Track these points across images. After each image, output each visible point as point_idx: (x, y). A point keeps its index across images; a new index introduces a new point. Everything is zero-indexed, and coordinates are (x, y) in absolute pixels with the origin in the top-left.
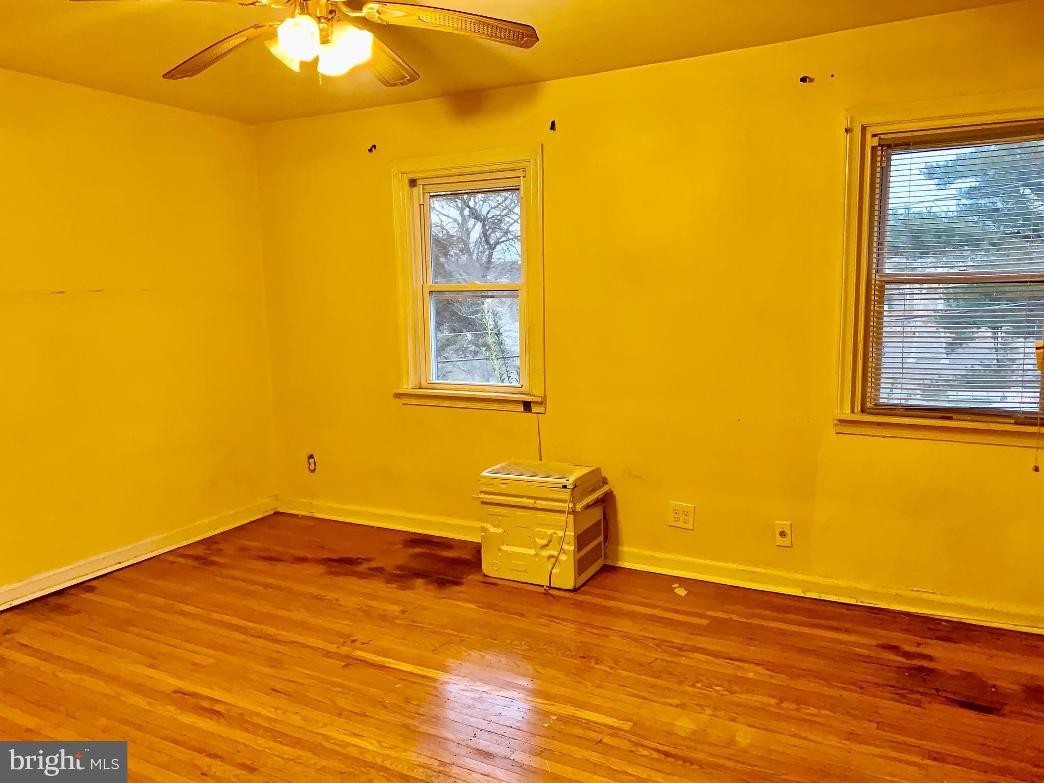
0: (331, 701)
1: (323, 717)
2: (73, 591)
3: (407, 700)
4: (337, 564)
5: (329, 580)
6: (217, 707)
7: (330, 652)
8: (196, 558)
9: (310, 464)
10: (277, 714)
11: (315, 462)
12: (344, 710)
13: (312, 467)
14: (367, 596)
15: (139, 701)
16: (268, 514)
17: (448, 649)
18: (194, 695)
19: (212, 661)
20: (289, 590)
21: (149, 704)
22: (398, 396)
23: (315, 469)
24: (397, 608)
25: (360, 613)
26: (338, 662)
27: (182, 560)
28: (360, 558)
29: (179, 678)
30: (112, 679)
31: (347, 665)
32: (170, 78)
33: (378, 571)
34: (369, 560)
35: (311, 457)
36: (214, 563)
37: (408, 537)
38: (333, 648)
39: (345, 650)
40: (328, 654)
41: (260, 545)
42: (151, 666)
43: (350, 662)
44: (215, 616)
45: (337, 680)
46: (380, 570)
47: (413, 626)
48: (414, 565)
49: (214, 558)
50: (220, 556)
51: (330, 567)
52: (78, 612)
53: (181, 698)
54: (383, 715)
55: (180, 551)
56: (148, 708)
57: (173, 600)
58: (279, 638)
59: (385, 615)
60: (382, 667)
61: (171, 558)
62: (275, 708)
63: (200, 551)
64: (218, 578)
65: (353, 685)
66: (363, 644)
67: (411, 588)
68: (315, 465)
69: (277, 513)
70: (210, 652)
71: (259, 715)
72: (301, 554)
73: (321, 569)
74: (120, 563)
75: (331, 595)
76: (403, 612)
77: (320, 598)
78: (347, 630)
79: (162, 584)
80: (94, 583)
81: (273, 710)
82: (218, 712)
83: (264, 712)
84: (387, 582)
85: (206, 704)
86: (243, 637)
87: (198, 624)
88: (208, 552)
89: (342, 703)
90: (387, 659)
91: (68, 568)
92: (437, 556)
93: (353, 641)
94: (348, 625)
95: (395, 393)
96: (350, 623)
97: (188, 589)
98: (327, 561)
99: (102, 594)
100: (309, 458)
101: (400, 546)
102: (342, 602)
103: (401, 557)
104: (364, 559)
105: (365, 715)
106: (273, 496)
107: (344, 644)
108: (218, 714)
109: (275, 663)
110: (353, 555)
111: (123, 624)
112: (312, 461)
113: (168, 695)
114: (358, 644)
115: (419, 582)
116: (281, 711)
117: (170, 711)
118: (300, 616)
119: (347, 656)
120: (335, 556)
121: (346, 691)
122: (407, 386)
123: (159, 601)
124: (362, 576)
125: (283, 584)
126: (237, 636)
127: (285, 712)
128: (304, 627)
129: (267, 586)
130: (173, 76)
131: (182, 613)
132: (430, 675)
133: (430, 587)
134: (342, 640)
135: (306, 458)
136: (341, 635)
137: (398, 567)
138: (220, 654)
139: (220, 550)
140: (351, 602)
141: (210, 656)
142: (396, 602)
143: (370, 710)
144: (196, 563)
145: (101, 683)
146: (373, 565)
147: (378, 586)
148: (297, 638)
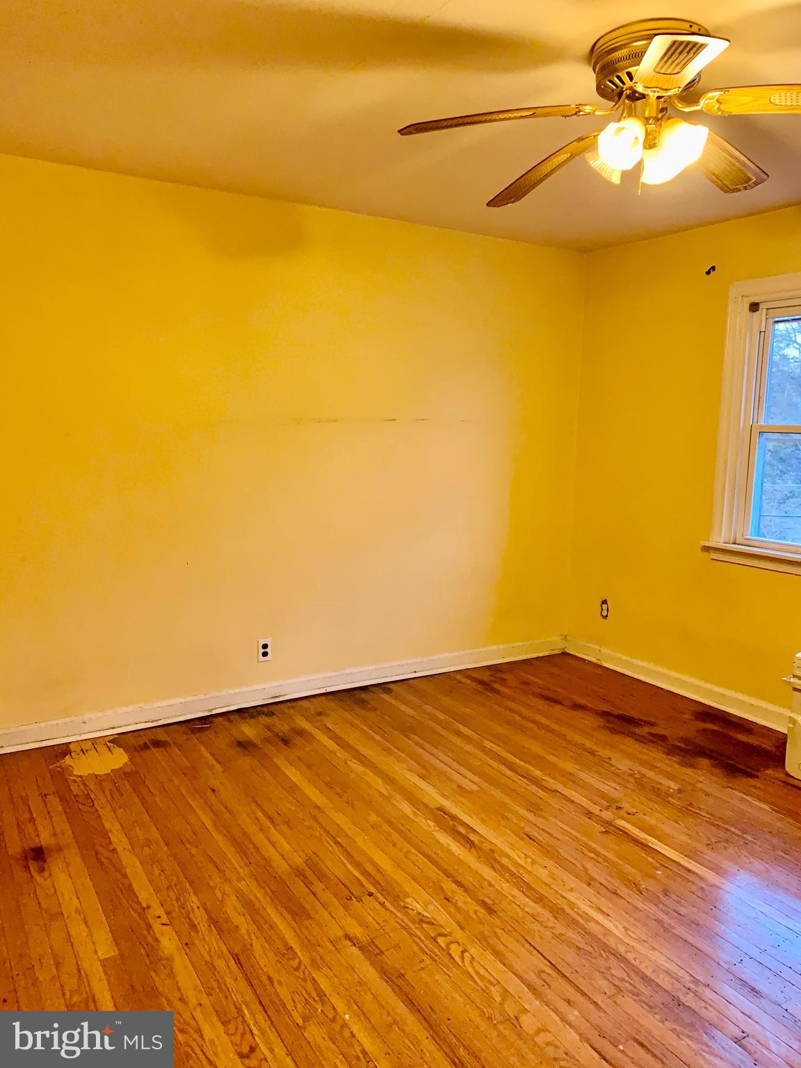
0: (583, 866)
1: (571, 881)
2: (373, 689)
3: (666, 892)
4: (616, 720)
5: (603, 736)
6: (472, 837)
7: (592, 813)
8: (481, 682)
9: (602, 610)
10: (526, 863)
11: (608, 608)
12: (594, 880)
13: (605, 613)
14: (643, 763)
15: (407, 808)
16: (555, 652)
17: (725, 848)
18: (453, 817)
19: (475, 788)
20: (563, 737)
21: (415, 814)
22: (706, 549)
23: (607, 616)
24: (674, 786)
25: (631, 780)
26: (599, 826)
27: (468, 681)
28: (641, 720)
29: (444, 796)
30: (389, 780)
31: (606, 832)
32: (494, 206)
33: (660, 739)
34: (652, 724)
35: (605, 602)
36: (497, 692)
37: (700, 709)
38: (595, 809)
39: (607, 815)
40: (589, 814)
41: (542, 683)
42: (422, 777)
43: (610, 829)
44: (487, 744)
45: (594, 845)
46: (663, 738)
47: (688, 810)
48: (700, 741)
49: (496, 686)
50: (502, 685)
51: (608, 722)
52: (375, 709)
53: (443, 818)
54: (637, 901)
55: (469, 673)
56: (412, 817)
57: (453, 719)
58: (544, 784)
59: (659, 789)
60: (644, 846)
61: (458, 677)
62: (525, 855)
63: (486, 677)
64: (496, 707)
65: (610, 855)
66: (629, 814)
67: (692, 766)
68: (608, 611)
69: (564, 654)
70: (476, 779)
71: (508, 857)
72: (583, 702)
73: (601, 721)
74: (415, 672)
75: (605, 753)
76: (680, 791)
77: (592, 753)
78: (615, 794)
79: (446, 701)
80: (391, 686)
81: (523, 856)
82: (472, 841)
83: (513, 855)
84: (668, 754)
85: (462, 830)
86: (508, 772)
87: (469, 748)
88: (492, 678)
89: (594, 871)
90: (653, 839)
91: (373, 667)
92: (732, 737)
93: (619, 808)
94: (616, 789)
95: (704, 546)
96: (618, 788)
97: (468, 711)
98: (605, 714)
99: (396, 698)
100: (603, 603)
101: (688, 716)
102: (614, 762)
103: (690, 729)
104: (645, 722)
105: (615, 893)
106: (561, 636)
107: (607, 808)
108: (472, 844)
109: (535, 808)
110: (636, 715)
111: (407, 729)
112: (605, 606)
113: (431, 810)
114: (622, 813)
115: (705, 762)
116: (530, 860)
117: (429, 826)
118: (569, 766)
119: (609, 823)
120: (616, 712)
121: (600, 860)
122: (718, 541)
123: (441, 716)
124: (641, 740)
125: (557, 728)
126: (503, 768)
127: (534, 862)
128: (570, 778)
129: (540, 726)
130: (497, 203)
131: (459, 734)
132: (697, 871)
133: (717, 771)
134: (605, 803)
135: (600, 603)
136: (604, 796)
137: (682, 740)
138: (484, 785)
139: (505, 680)
140: (623, 764)
141: (475, 783)
142: (672, 777)
143: (624, 891)
144: (479, 687)
145: (380, 781)
146: (655, 730)
147: (656, 755)
148: (559, 787)
